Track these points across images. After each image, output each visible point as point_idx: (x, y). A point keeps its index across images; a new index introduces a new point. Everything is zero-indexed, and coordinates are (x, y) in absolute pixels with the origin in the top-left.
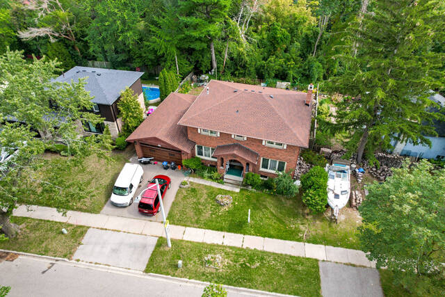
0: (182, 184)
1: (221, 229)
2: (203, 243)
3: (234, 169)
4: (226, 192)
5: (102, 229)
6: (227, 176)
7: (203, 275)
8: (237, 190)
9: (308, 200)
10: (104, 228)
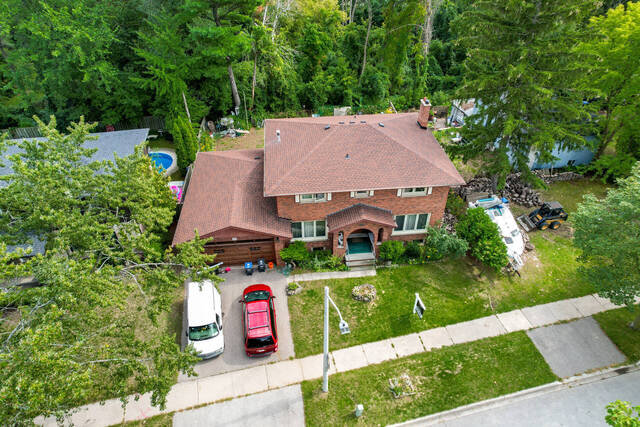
0: (289, 289)
1: (382, 337)
2: (371, 366)
3: (354, 244)
4: (360, 281)
5: (197, 407)
6: (349, 257)
7: (398, 412)
8: (373, 273)
9: (487, 255)
10: (200, 403)
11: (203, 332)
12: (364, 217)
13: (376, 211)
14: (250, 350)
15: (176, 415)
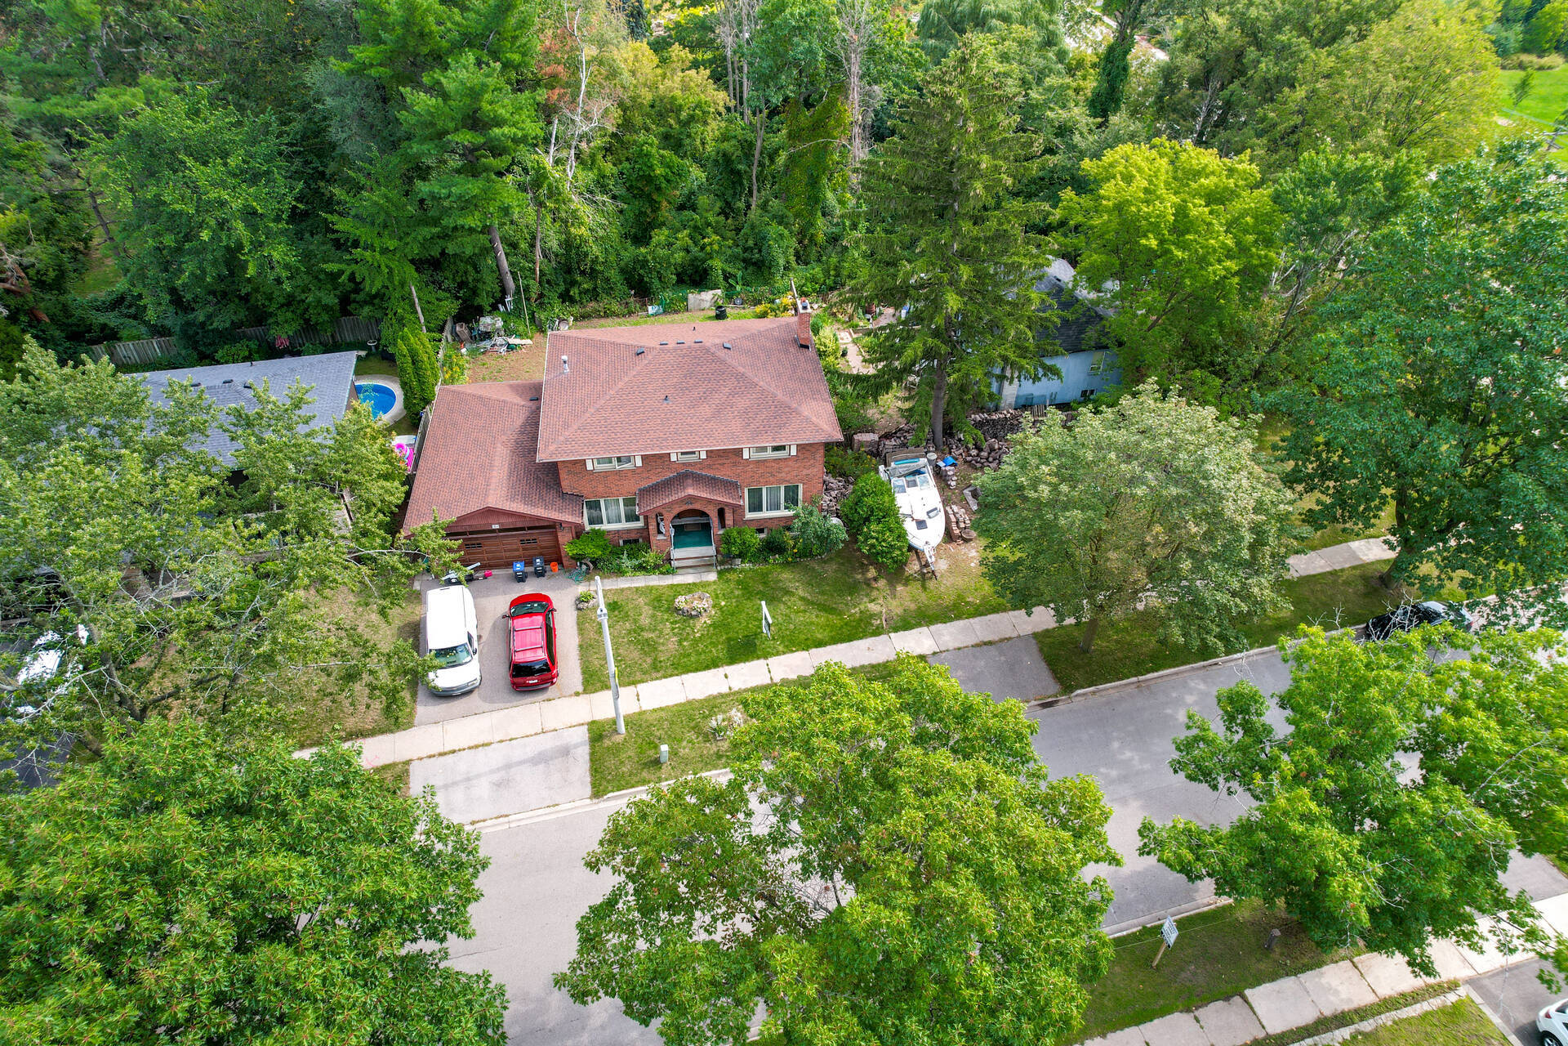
0: (581, 601)
1: (714, 664)
2: (690, 702)
3: (687, 533)
4: (689, 588)
5: (441, 754)
6: (677, 553)
7: (719, 756)
8: (712, 577)
9: (873, 546)
10: (447, 749)
11: (448, 655)
12: (691, 491)
13: (713, 482)
14: (517, 680)
15: (414, 764)
